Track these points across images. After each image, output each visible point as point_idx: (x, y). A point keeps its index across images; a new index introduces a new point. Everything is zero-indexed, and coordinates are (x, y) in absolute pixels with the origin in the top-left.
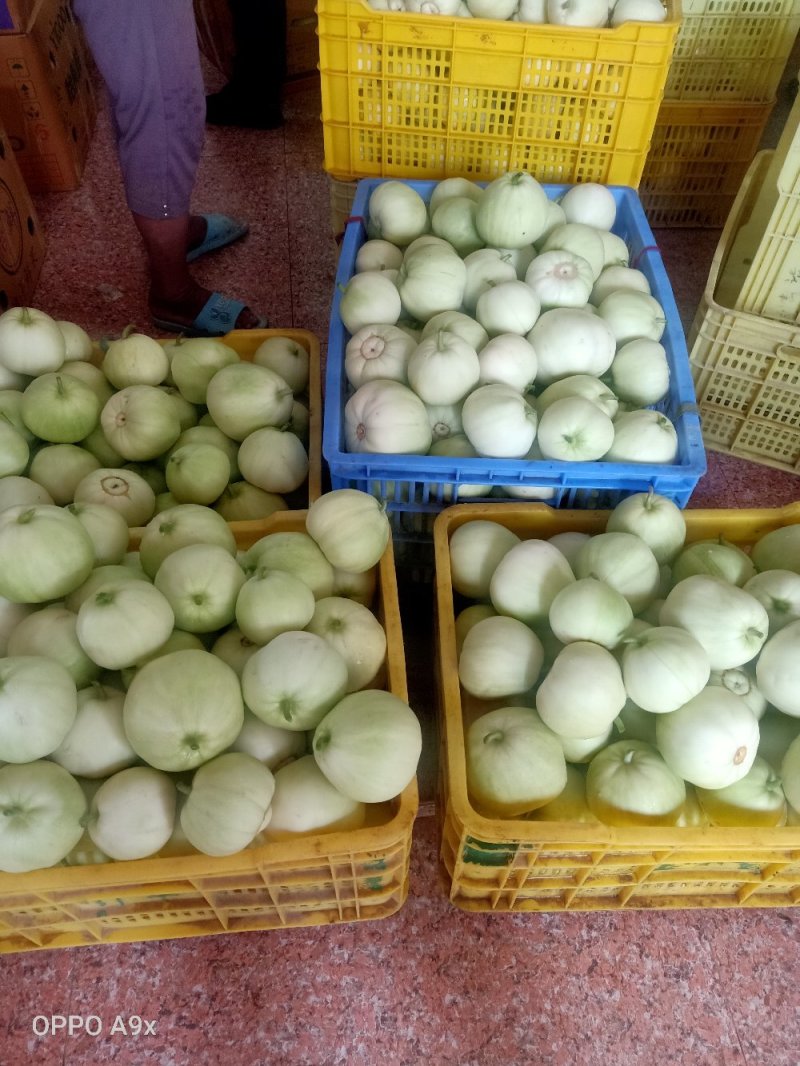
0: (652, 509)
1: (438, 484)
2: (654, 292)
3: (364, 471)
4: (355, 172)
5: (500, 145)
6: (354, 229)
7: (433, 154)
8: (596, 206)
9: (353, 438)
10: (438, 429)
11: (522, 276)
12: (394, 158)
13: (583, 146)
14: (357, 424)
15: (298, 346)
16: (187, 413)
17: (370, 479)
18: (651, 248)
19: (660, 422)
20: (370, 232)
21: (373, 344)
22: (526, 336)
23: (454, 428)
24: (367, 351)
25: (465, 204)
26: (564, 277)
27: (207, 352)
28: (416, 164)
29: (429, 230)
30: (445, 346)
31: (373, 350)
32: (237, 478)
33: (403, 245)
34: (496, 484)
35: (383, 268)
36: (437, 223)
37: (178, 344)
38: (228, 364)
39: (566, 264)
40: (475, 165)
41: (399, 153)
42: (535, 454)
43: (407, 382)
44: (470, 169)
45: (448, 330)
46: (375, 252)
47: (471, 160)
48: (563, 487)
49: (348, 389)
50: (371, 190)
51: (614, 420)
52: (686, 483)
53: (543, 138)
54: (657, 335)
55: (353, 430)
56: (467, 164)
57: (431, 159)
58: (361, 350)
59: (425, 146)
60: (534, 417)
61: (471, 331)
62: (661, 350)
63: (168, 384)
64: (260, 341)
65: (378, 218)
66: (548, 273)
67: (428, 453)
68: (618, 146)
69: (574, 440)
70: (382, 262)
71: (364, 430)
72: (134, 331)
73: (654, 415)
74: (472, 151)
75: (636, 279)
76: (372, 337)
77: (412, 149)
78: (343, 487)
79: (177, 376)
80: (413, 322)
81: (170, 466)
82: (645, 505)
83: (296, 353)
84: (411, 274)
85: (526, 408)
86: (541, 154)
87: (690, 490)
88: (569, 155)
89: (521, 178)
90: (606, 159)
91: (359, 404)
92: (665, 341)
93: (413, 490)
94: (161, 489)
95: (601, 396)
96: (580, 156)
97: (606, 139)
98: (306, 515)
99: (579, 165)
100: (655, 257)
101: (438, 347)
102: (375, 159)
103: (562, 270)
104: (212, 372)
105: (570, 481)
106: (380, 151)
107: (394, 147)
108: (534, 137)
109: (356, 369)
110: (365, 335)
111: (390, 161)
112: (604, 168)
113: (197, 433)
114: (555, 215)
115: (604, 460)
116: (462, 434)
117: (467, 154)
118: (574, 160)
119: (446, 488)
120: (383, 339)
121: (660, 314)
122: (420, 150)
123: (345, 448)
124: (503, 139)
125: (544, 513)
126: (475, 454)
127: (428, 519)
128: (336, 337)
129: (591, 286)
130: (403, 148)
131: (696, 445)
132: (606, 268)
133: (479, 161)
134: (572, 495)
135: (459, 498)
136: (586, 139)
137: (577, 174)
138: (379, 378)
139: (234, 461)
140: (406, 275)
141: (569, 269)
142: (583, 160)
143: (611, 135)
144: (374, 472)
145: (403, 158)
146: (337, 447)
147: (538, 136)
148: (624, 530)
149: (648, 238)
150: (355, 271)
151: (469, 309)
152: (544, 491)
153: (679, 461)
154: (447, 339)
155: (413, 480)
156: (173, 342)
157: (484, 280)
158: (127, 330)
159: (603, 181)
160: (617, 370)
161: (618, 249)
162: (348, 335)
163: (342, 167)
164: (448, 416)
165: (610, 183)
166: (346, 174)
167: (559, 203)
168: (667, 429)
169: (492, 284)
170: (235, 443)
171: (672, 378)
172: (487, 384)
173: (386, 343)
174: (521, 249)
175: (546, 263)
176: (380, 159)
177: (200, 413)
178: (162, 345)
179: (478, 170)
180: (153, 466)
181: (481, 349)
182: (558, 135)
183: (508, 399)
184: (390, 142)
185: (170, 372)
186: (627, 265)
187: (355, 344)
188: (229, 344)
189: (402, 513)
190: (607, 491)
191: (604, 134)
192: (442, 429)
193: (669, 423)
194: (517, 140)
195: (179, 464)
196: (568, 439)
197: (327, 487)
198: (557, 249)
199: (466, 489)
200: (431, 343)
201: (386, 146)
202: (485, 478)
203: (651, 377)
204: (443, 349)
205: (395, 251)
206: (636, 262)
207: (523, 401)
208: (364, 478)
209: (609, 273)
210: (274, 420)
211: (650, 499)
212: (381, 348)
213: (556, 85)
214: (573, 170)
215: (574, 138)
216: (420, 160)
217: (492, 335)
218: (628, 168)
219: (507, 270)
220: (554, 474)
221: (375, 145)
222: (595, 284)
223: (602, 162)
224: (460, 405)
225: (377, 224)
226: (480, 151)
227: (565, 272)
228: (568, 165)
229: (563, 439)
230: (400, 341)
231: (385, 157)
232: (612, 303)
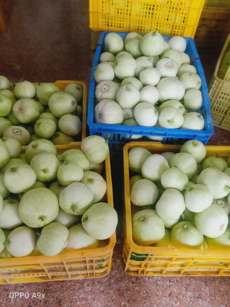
1: (125, 135)
2: (198, 73)
4: (100, 29)
5: (148, 22)
6: (99, 48)
7: (126, 24)
8: (180, 44)
9: (97, 118)
11: (155, 66)
12: (113, 25)
13: (176, 24)
14: (99, 113)
15: (79, 87)
16: (42, 108)
18: (197, 59)
19: (199, 116)
20: (104, 49)
21: (105, 87)
22: (156, 86)
23: (131, 116)
24: (103, 89)
25: (137, 41)
26: (169, 67)
28: (120, 27)
29: (124, 49)
30: (129, 89)
31: (105, 89)
33: (115, 54)
34: (144, 135)
35: (109, 62)
36: (127, 47)
39: (170, 63)
40: (140, 28)
41: (115, 23)
42: (158, 125)
43: (115, 100)
44: (138, 29)
45: (130, 83)
46: (106, 56)
48: (167, 137)
49: (96, 101)
50: (105, 35)
51: (184, 115)
52: (207, 137)
53: (163, 20)
54: (199, 87)
55: (97, 116)
57: (125, 26)
58: (101, 89)
59: (123, 21)
60: (158, 113)
61: (137, 84)
62: (200, 93)
64: (67, 84)
65: (107, 45)
66: (164, 66)
67: (122, 124)
68: (188, 24)
69: (171, 122)
70: (108, 60)
71: (101, 115)
72: (24, 80)
73: (197, 114)
74: (139, 23)
75: (192, 69)
76: (105, 85)
77: (119, 22)
78: (94, 135)
79: (38, 95)
80: (118, 80)
81: (36, 125)
82: (193, 144)
83: (79, 89)
84: (118, 64)
85: (155, 110)
86: (162, 25)
87: (208, 139)
88: (171, 26)
89: (156, 33)
90: (183, 28)
91: (100, 107)
92: (201, 89)
93: (117, 136)
94: (33, 133)
95: (180, 107)
96: (175, 27)
97: (184, 22)
98: (81, 144)
99: (174, 30)
100: (198, 62)
101: (127, 89)
102: (107, 25)
103: (168, 65)
104: (50, 95)
105: (169, 135)
106: (108, 22)
107: (113, 21)
110: (102, 84)
112: (182, 31)
113: (45, 115)
114: (166, 46)
115: (180, 129)
116: (134, 118)
117: (137, 25)
118: (173, 28)
119: (128, 136)
120: (108, 85)
121: (200, 81)
122: (122, 23)
123: (95, 121)
124: (149, 20)
125: (160, 146)
126: (138, 125)
127: (121, 147)
128: (92, 84)
129: (177, 70)
131: (210, 125)
132: (182, 64)
134: (169, 139)
135: (132, 139)
136: (177, 21)
137: (173, 33)
138: (107, 98)
140: (116, 64)
142: (176, 28)
143: (185, 20)
144: (104, 130)
145: (116, 25)
146: (92, 121)
147: (161, 19)
148: (186, 152)
149: (196, 55)
150: (99, 62)
151: (137, 77)
152: (160, 138)
153: (204, 129)
154: (129, 86)
155: (117, 133)
156: (38, 84)
157: (142, 67)
158: (22, 79)
159: (182, 36)
160: (185, 98)
161: (186, 58)
162: (96, 84)
163: (96, 27)
164: (129, 112)
165: (184, 36)
166: (97, 30)
167: (168, 42)
168: (201, 119)
169: (145, 68)
171: (203, 102)
172: (142, 102)
173: (109, 87)
175: (162, 62)
178: (34, 85)
179: (141, 30)
180: (30, 125)
181: (140, 90)
182: (168, 20)
183: (149, 107)
184: (112, 19)
186: (189, 64)
187: (99, 87)
188: (56, 85)
189: (112, 144)
190: (181, 139)
191: (183, 20)
192: (127, 116)
193: (202, 117)
194: (154, 21)
195: (39, 125)
196: (169, 121)
197: (88, 135)
198: (166, 57)
199: (134, 137)
200: (124, 88)
201: (110, 21)
202: (140, 133)
203: (196, 101)
205: (112, 56)
206: (192, 63)
207: (154, 108)
208: (101, 132)
209: (183, 66)
210: (71, 111)
211: (195, 142)
212: (107, 88)
213: (168, 3)
214: (172, 31)
215: (172, 21)
216: (122, 26)
217: (144, 85)
218: (190, 32)
219: (150, 64)
220: (163, 132)
221: (107, 20)
222: (179, 69)
223: (182, 29)
224: (133, 108)
225: (107, 47)
226: (142, 24)
228: (171, 29)
229: (167, 121)
230: (114, 86)
231: (110, 24)
232: (184, 76)
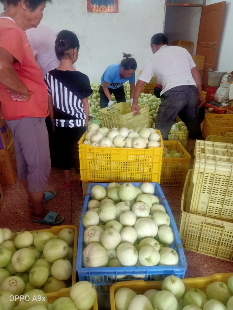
0: (173, 281)
1: (111, 276)
2: (167, 212)
3: (88, 273)
4: (88, 180)
5: (124, 173)
6: (87, 197)
7: (108, 176)
8: (149, 188)
9: (85, 262)
10: (110, 256)
11: (131, 209)
12: (98, 176)
13: (145, 173)
14: (86, 257)
15: (71, 230)
17: (90, 276)
18: (164, 199)
19: (172, 252)
20: (91, 198)
21: (91, 232)
22: (133, 226)
23: (115, 256)
24: (90, 234)
27: (44, 235)
28: (104, 177)
29: (107, 196)
30: (111, 232)
31: (91, 233)
32: (50, 276)
33: (100, 200)
34: (128, 275)
35: (95, 208)
36: (109, 194)
37: (37, 232)
38: (51, 239)
39: (142, 206)
41: (99, 175)
42: (138, 265)
43: (100, 243)
45: (111, 227)
46: (93, 204)
47: (117, 176)
48: (148, 274)
49: (84, 245)
50: (92, 187)
51: (159, 252)
52: (183, 271)
53: (135, 171)
54: (168, 224)
55: (85, 259)
56: (116, 177)
57: (107, 176)
58: (88, 233)
59: (106, 174)
60: (137, 252)
61: (118, 226)
62: (170, 229)
63: (33, 246)
64: (61, 229)
65: (93, 194)
66: (138, 208)
67: (107, 266)
68: (153, 172)
69: (149, 260)
70: (95, 206)
71: (88, 260)
73: (170, 249)
74: (117, 174)
75: (161, 208)
76: (91, 229)
77: (103, 175)
79: (35, 244)
80: (103, 224)
81: (30, 274)
82: (171, 280)
83: (70, 233)
84: (102, 211)
85: (134, 250)
86: (135, 175)
87: (184, 273)
88: (141, 175)
89: (129, 185)
90: (151, 175)
91: (87, 250)
92: (171, 226)
93: (103, 278)
94: (27, 281)
95: (155, 244)
96: (144, 175)
97: (150, 171)
98: (70, 290)
99: (144, 177)
100: (165, 201)
101: (109, 233)
102: (93, 177)
103: (141, 207)
104: (46, 242)
105: (149, 272)
106: (95, 175)
107: (98, 174)
108: (132, 171)
109: (87, 239)
110: (89, 229)
111: (97, 177)
112: (150, 177)
113: (39, 262)
114: (139, 191)
115: (158, 265)
116: (117, 258)
117: (116, 175)
118: (143, 176)
119: (113, 277)
120: (94, 230)
121: (168, 217)
122: (105, 175)
123: (83, 266)
124: (125, 172)
125: (142, 283)
126: (122, 266)
127: (109, 287)
128: (81, 229)
129: (149, 211)
130: (100, 175)
131: (183, 259)
132: (153, 204)
133: (119, 176)
134: (151, 277)
135: (117, 279)
136: (145, 171)
137: (144, 179)
138: (93, 242)
139: (50, 270)
140: (100, 211)
141: (143, 207)
142: (145, 176)
143: (151, 170)
144: (92, 273)
145: (100, 176)
146: (80, 266)
147: (133, 171)
148: (166, 289)
149: (163, 196)
150: (88, 209)
151: (117, 219)
152: (142, 276)
153: (180, 264)
154: (111, 230)
155: (103, 275)
157: (121, 211)
159: (150, 181)
160: (159, 235)
161: (155, 199)
162: (85, 228)
163: (85, 179)
164: (113, 252)
165: (152, 182)
166: (86, 181)
167: (140, 188)
168: (174, 254)
169: (123, 212)
170: (51, 264)
171: (174, 236)
172: (124, 242)
173: (95, 231)
174: (131, 201)
175: (137, 206)
176: (95, 177)
177: (41, 255)
179: (119, 178)
181: (121, 232)
182: (138, 170)
183: (129, 248)
184: (97, 173)
185: (33, 242)
186: (158, 204)
187: (87, 232)
189: (101, 285)
190: (161, 275)
191: (149, 170)
192: (112, 256)
193: (175, 252)
194: (128, 172)
195: (33, 274)
196: (147, 259)
198: (140, 201)
199: (120, 277)
200: (107, 232)
201: (96, 174)
202: (124, 273)
203: (168, 237)
204: (110, 234)
205: (98, 202)
206: (161, 203)
207: (133, 247)
208: (88, 276)
209: (154, 206)
210: (63, 256)
211: (172, 278)
212: (93, 233)
213: (136, 160)
214: (143, 178)
215: (142, 171)
216: (105, 177)
217: (124, 226)
218: (157, 178)
219: (127, 208)
220: (145, 270)
221: (93, 174)
222: (150, 210)
223: (150, 176)
224: (116, 249)
225: (93, 195)
226: (119, 174)
227: (142, 208)
228: (141, 177)
229: (145, 260)
230: (99, 229)
231: (96, 176)
232: (156, 215)
